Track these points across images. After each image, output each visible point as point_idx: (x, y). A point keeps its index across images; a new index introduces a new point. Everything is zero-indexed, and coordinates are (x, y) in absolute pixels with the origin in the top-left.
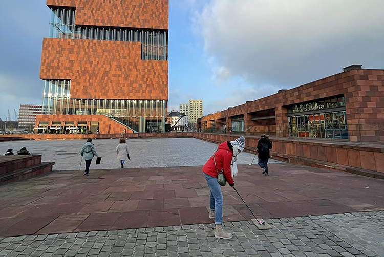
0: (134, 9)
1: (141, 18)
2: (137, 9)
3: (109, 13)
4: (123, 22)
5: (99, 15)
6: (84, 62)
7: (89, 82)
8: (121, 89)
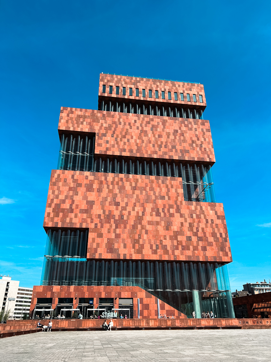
0: (168, 137)
1: (178, 147)
2: (172, 137)
3: (138, 141)
5: (125, 143)
6: (107, 203)
7: (115, 231)
8: (161, 244)
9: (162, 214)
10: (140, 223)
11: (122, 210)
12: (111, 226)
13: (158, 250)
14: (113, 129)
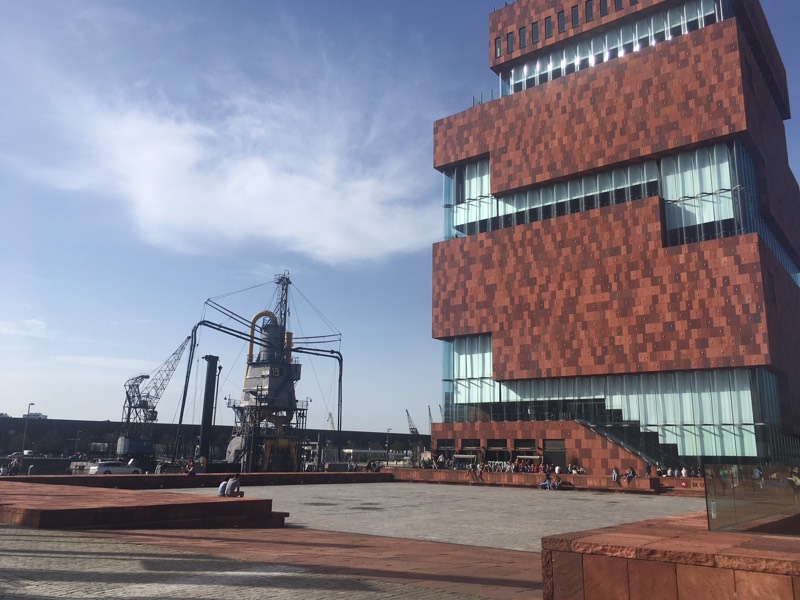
3: (565, 139)
4: (601, 154)
5: (540, 154)
6: (516, 284)
7: (531, 333)
8: (612, 344)
9: (615, 287)
10: (573, 311)
11: (541, 291)
12: (524, 324)
13: (606, 357)
14: (518, 131)
